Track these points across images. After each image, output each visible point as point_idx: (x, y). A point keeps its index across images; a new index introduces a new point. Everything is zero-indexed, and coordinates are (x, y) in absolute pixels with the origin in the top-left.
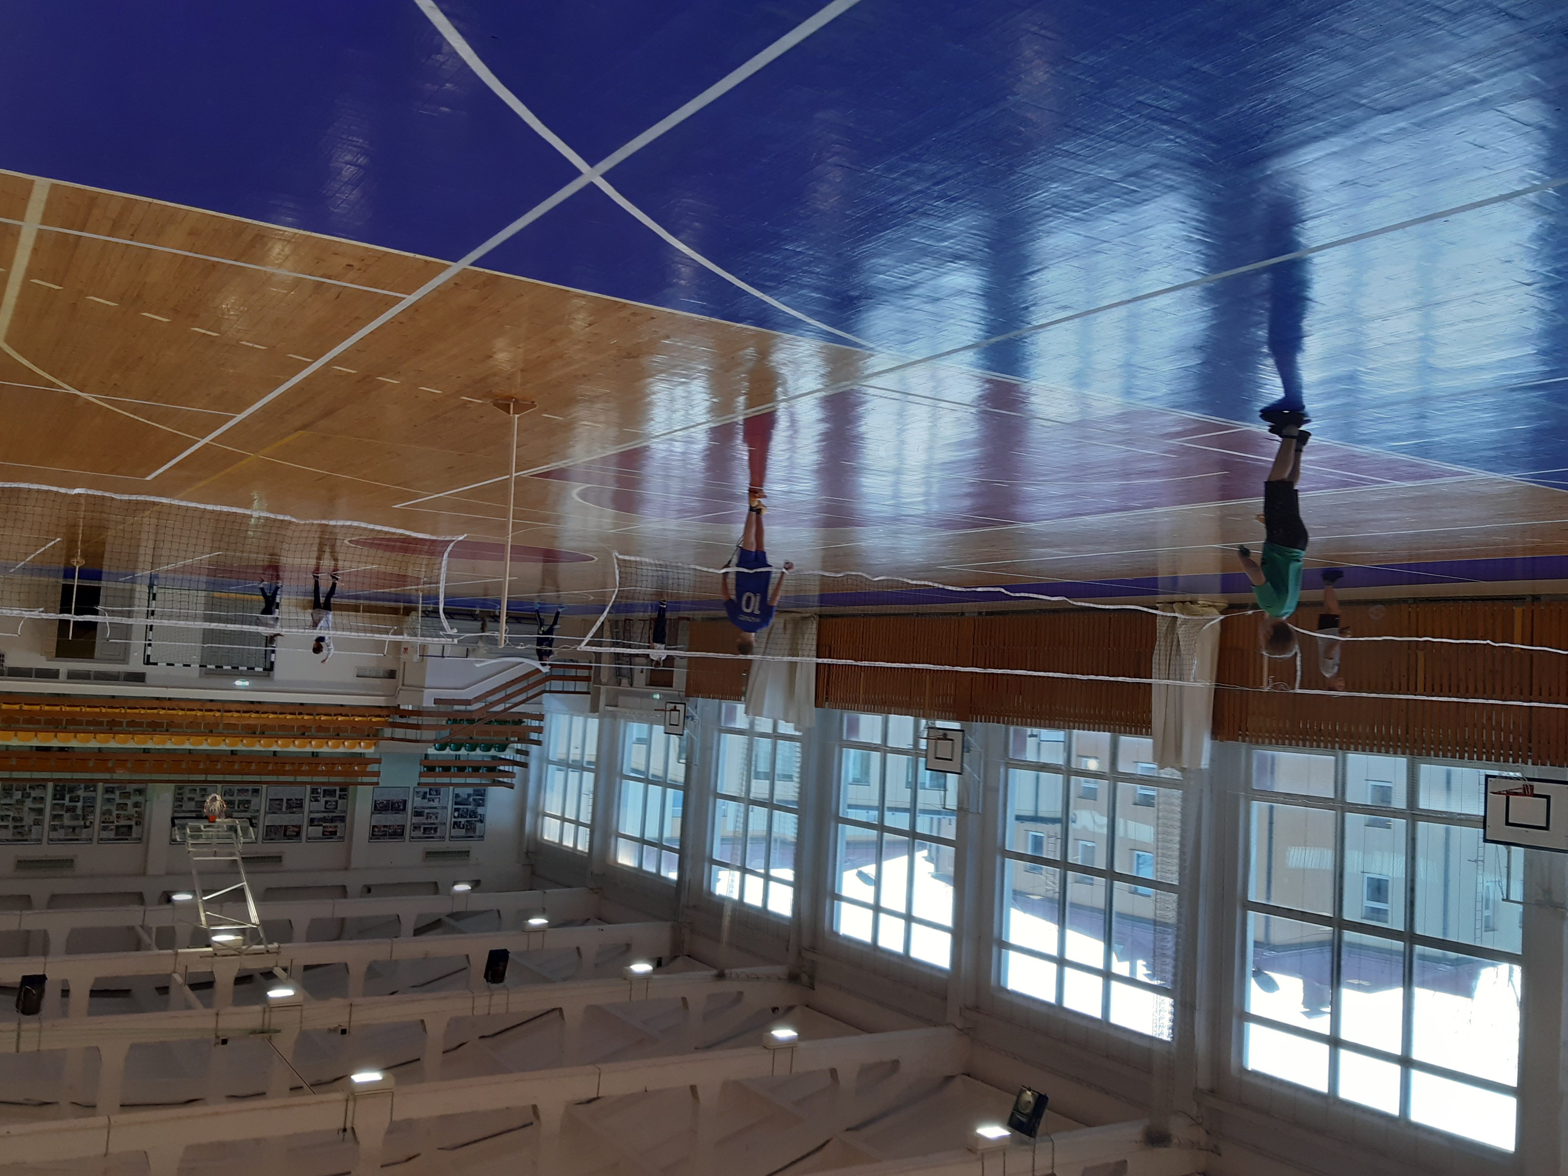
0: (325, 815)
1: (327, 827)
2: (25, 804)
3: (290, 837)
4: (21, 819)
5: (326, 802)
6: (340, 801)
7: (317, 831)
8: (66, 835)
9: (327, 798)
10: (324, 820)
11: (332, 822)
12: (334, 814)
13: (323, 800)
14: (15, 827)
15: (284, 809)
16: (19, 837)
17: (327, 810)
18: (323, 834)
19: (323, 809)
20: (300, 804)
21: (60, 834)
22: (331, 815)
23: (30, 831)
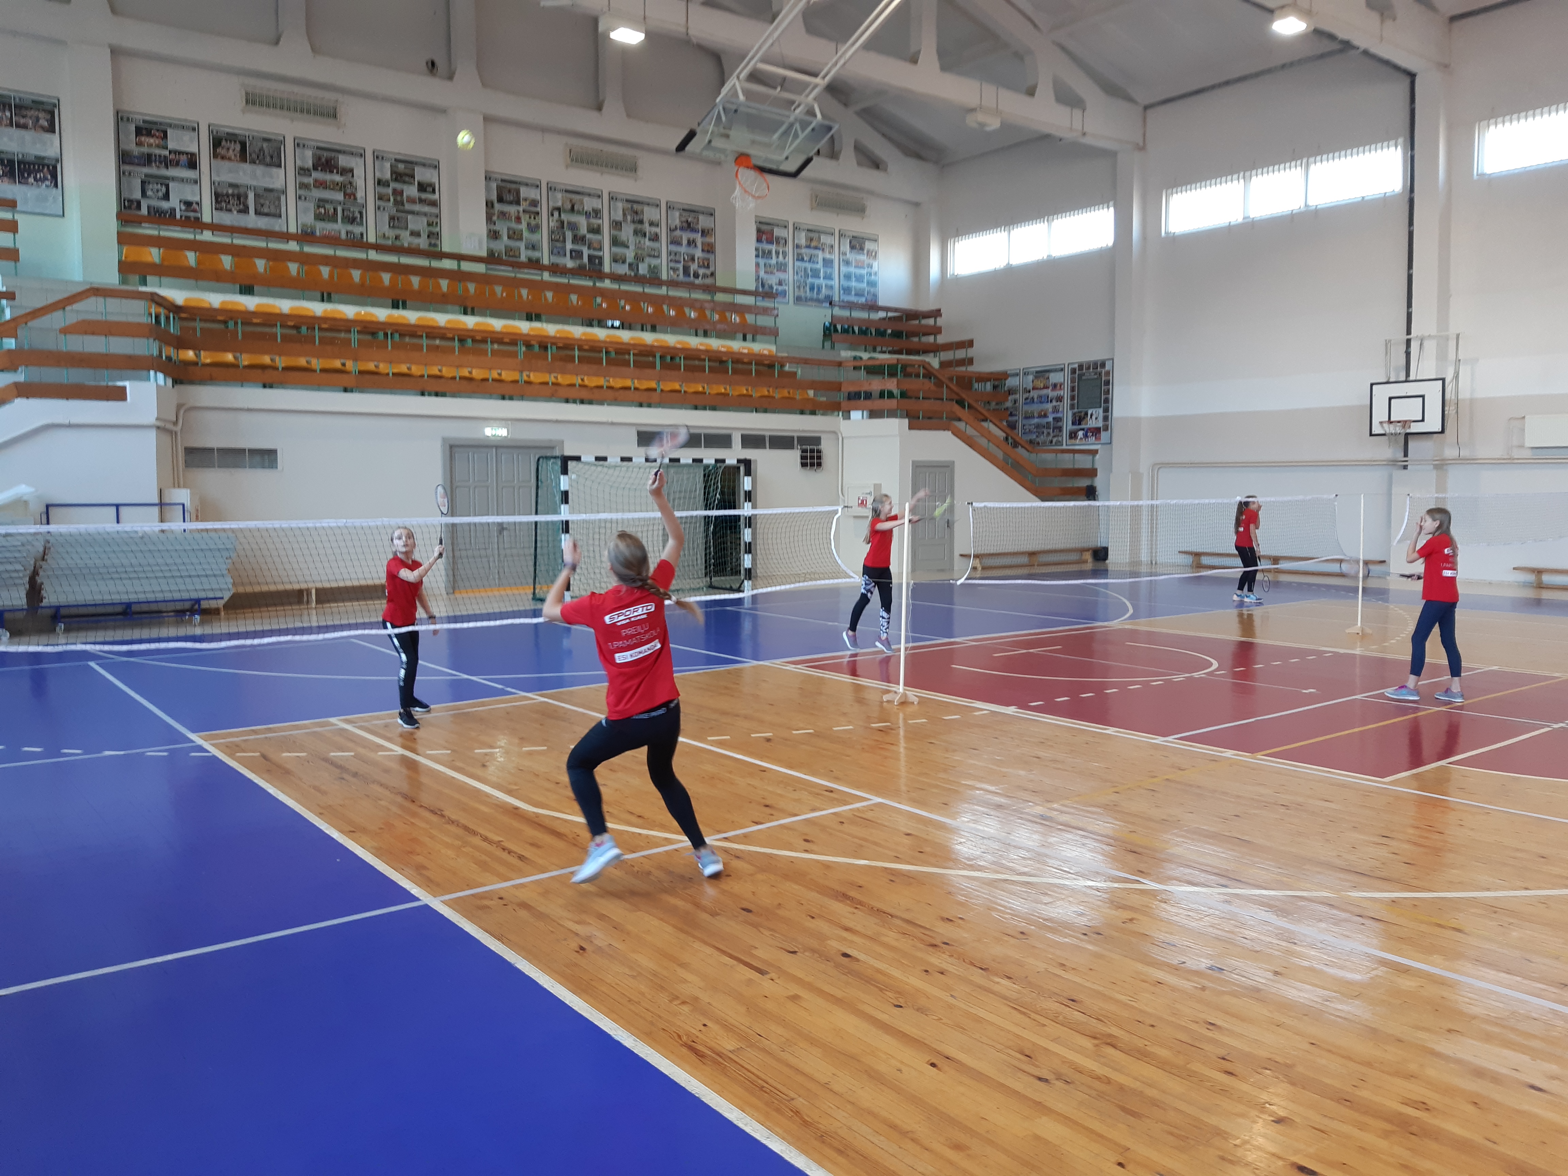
0: (164, 172)
1: (158, 146)
2: (633, 254)
3: (232, 137)
4: (636, 232)
5: (166, 197)
6: (137, 195)
7: (177, 141)
8: (582, 203)
9: (165, 205)
10: (167, 163)
11: (149, 156)
12: (146, 170)
13: (174, 202)
14: (641, 222)
15: (251, 196)
16: (635, 206)
17: (165, 182)
18: (165, 133)
19: (172, 185)
20: (220, 199)
21: (589, 204)
22: (153, 170)
23: (624, 215)
